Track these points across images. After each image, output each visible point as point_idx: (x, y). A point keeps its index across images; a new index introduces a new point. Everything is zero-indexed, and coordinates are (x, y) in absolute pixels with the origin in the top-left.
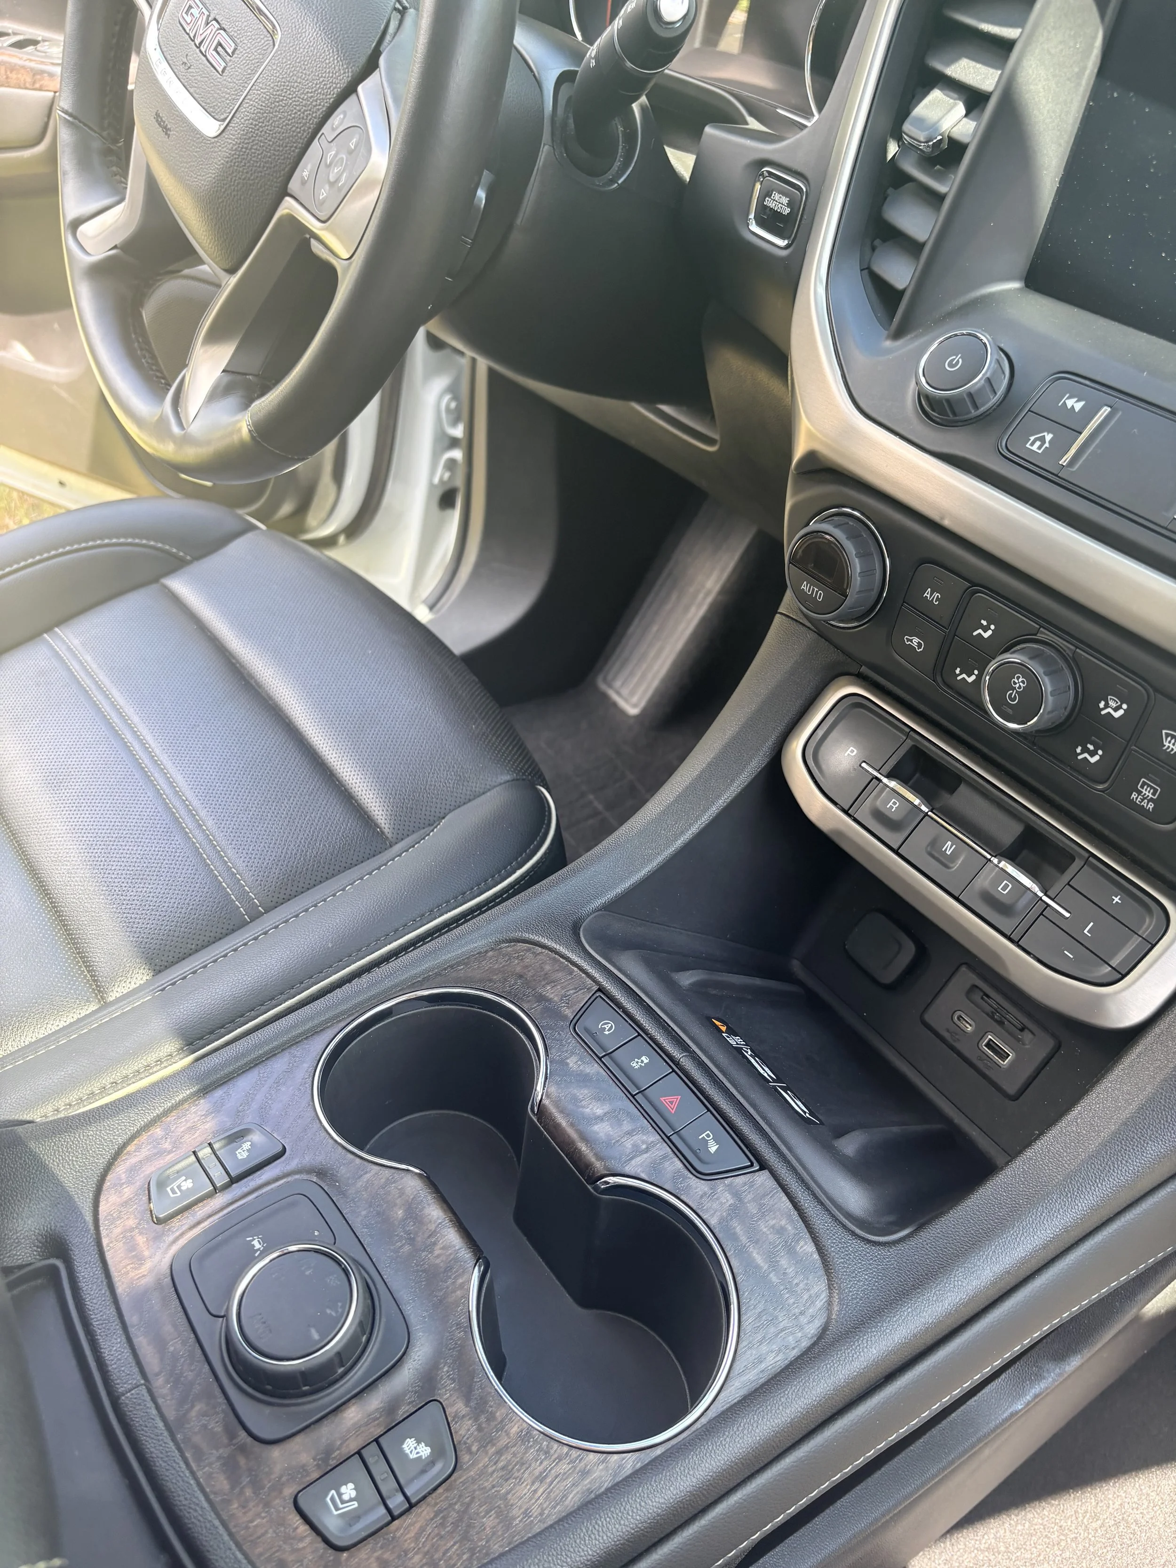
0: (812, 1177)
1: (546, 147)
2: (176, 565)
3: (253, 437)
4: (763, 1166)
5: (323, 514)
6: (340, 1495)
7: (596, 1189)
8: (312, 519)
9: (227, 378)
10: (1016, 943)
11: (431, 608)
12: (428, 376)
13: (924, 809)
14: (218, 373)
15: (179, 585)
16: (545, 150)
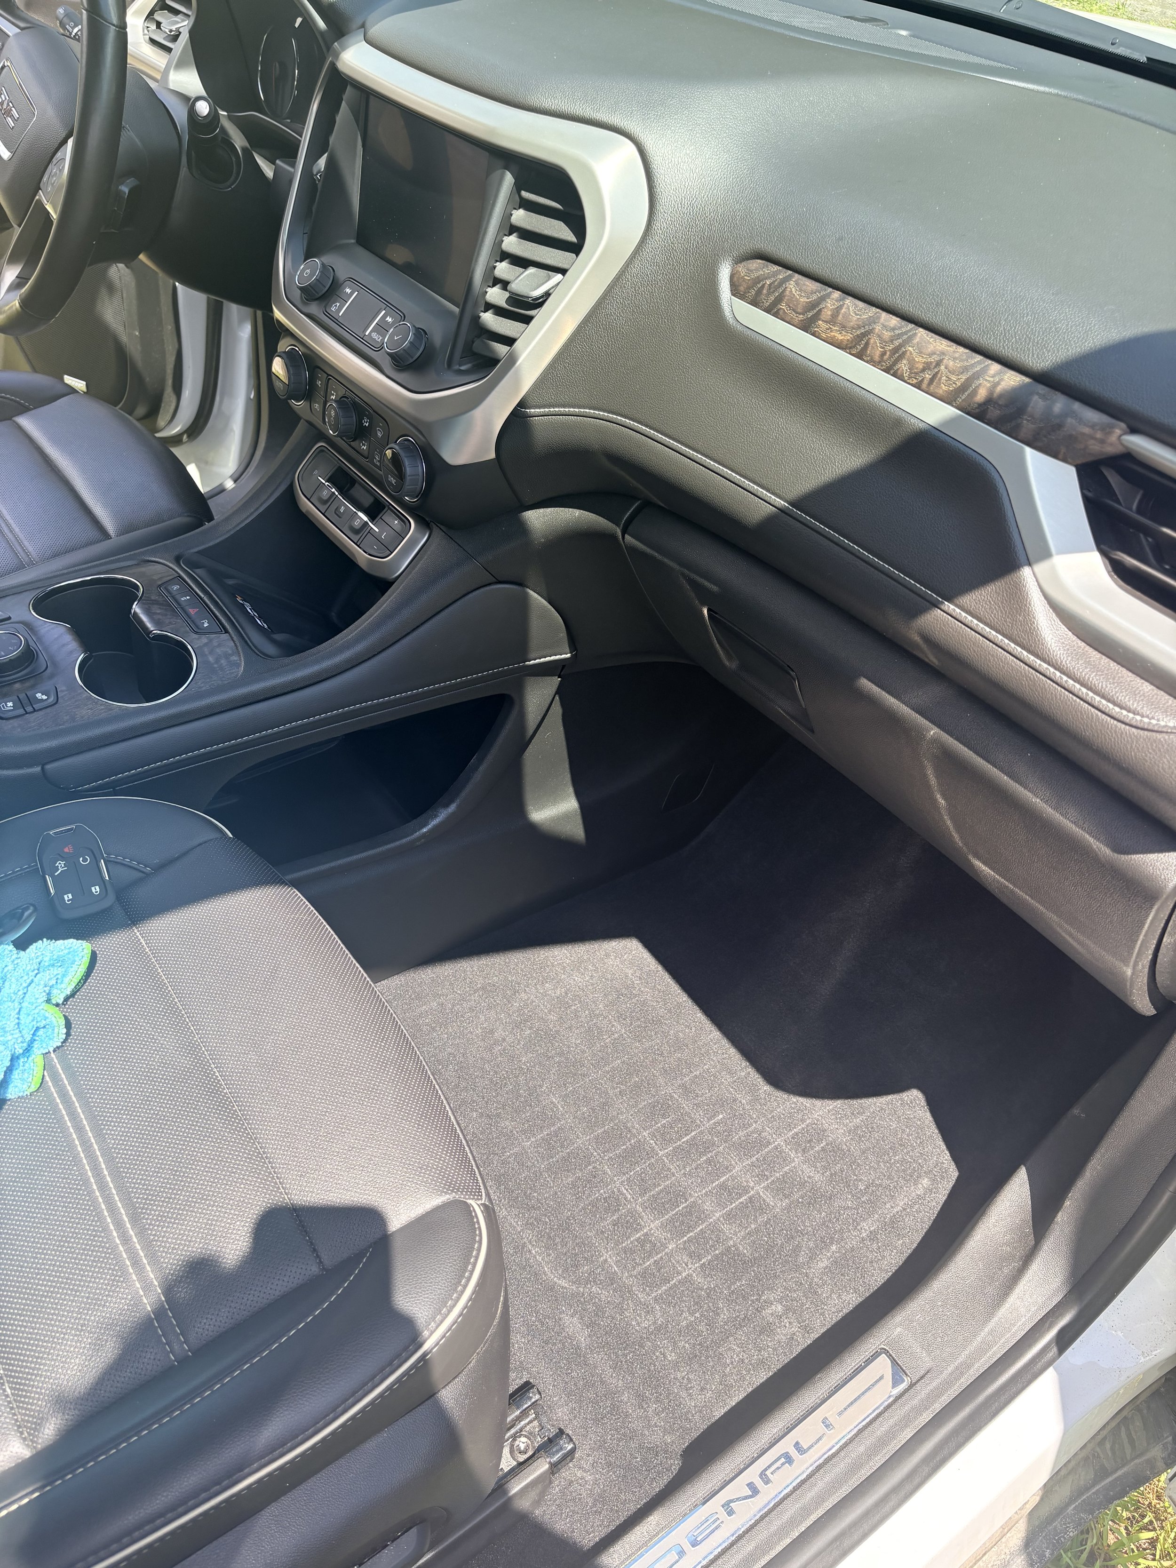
0: (249, 639)
1: (185, 169)
2: (23, 410)
3: (20, 306)
4: (226, 632)
5: (168, 418)
6: (6, 705)
7: (149, 637)
8: (161, 422)
9: (18, 280)
10: (358, 546)
11: (235, 481)
12: (241, 321)
13: (337, 493)
14: (14, 277)
15: (24, 421)
16: (184, 170)
